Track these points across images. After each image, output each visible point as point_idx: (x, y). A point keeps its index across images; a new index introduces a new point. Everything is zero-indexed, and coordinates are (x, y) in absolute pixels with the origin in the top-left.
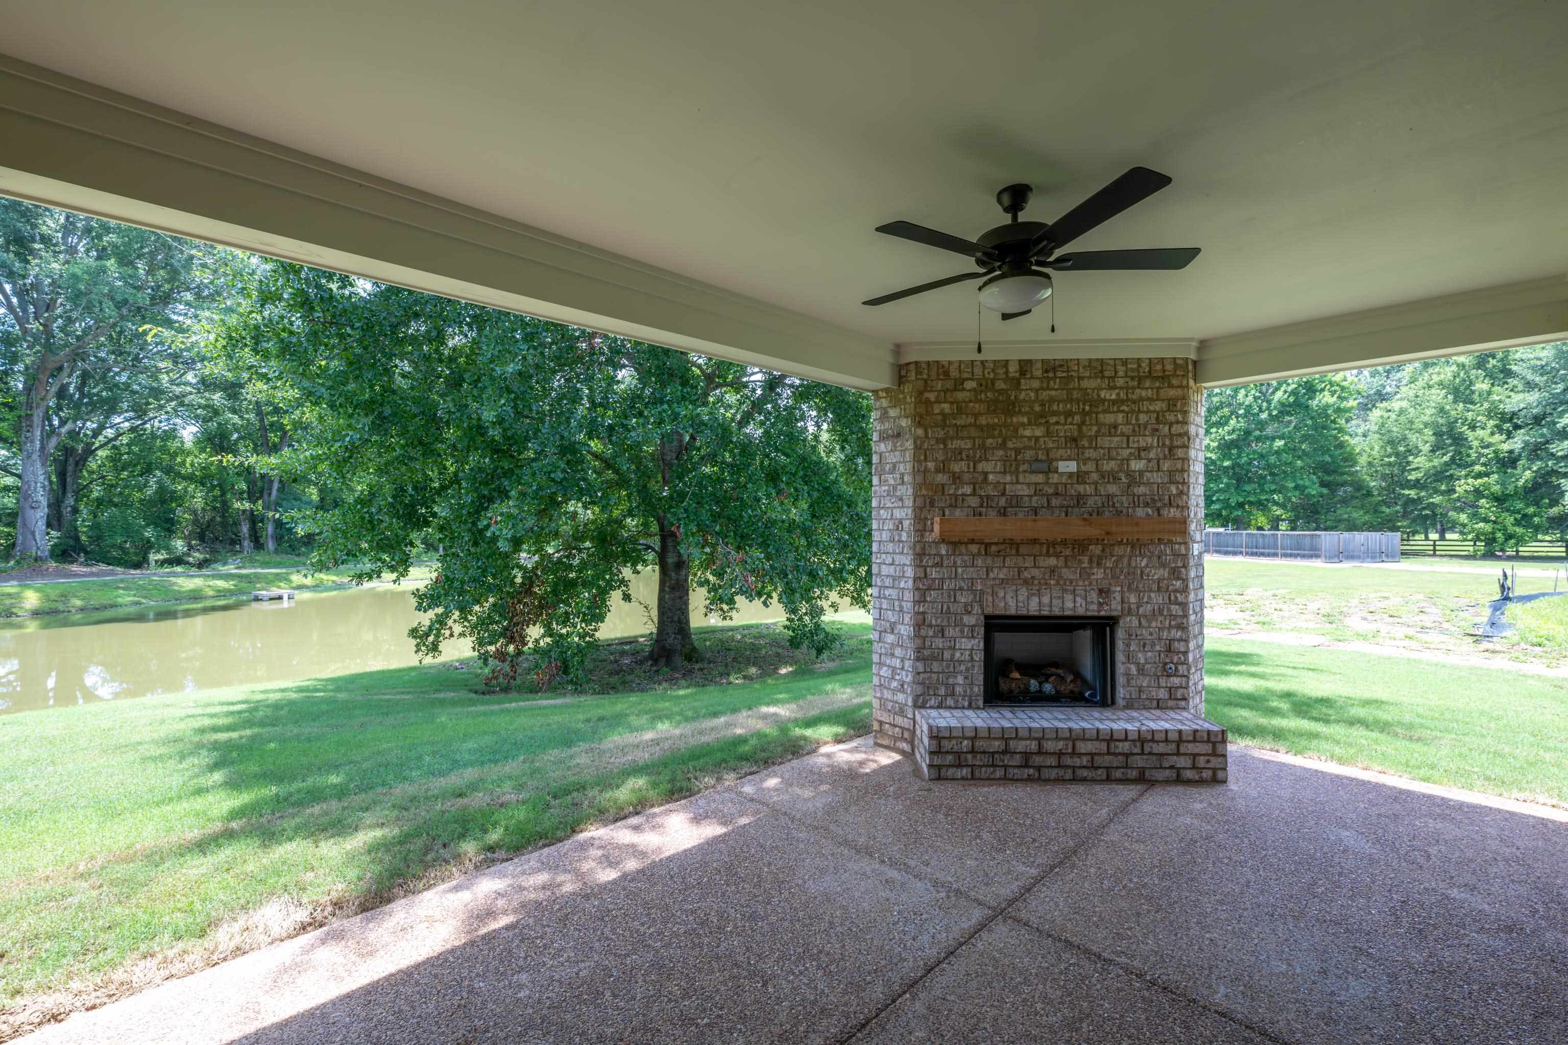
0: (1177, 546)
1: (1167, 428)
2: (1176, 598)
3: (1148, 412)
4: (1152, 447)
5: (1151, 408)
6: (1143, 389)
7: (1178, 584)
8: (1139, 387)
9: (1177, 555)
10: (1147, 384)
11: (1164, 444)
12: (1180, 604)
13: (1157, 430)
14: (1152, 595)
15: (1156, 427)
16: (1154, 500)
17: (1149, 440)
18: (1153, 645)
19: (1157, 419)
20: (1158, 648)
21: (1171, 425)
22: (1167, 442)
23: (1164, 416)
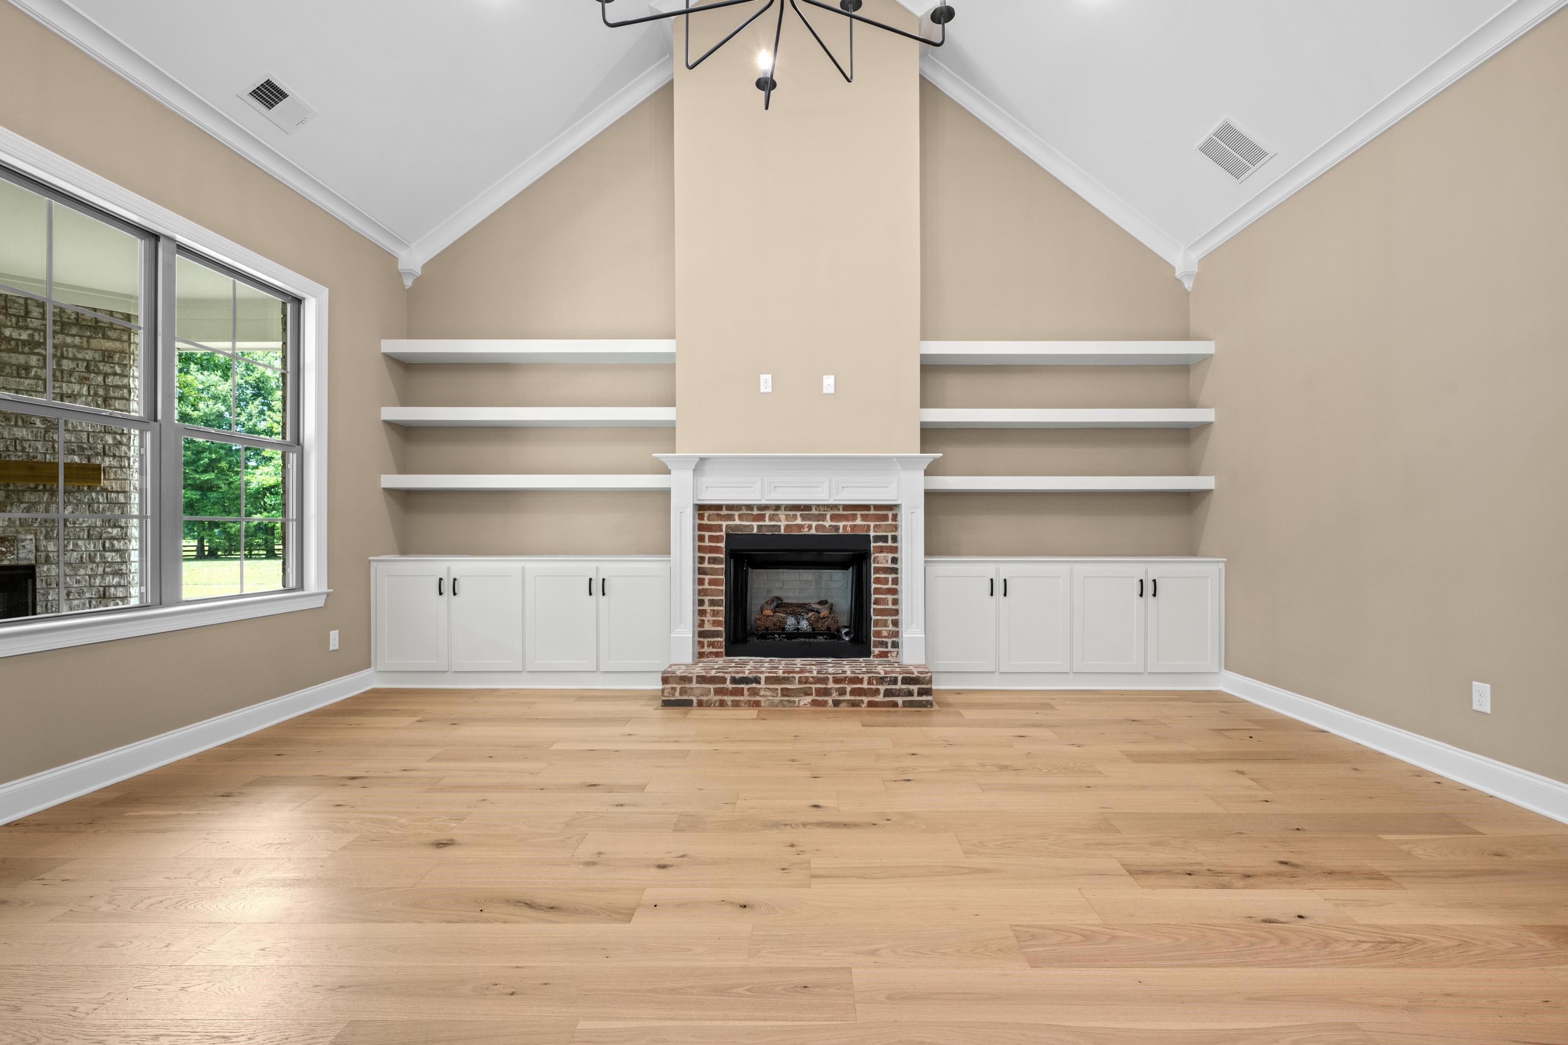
0: (113, 495)
1: (100, 379)
2: (113, 545)
3: (74, 359)
4: (79, 395)
5: (79, 356)
6: (68, 335)
7: (115, 532)
8: (62, 332)
9: (113, 503)
10: (74, 331)
11: (96, 394)
12: (117, 551)
13: (87, 379)
14: (80, 543)
15: (86, 375)
16: (83, 449)
17: (77, 388)
18: (81, 593)
19: (87, 368)
20: (88, 595)
21: (106, 375)
22: (101, 392)
23: (96, 366)
